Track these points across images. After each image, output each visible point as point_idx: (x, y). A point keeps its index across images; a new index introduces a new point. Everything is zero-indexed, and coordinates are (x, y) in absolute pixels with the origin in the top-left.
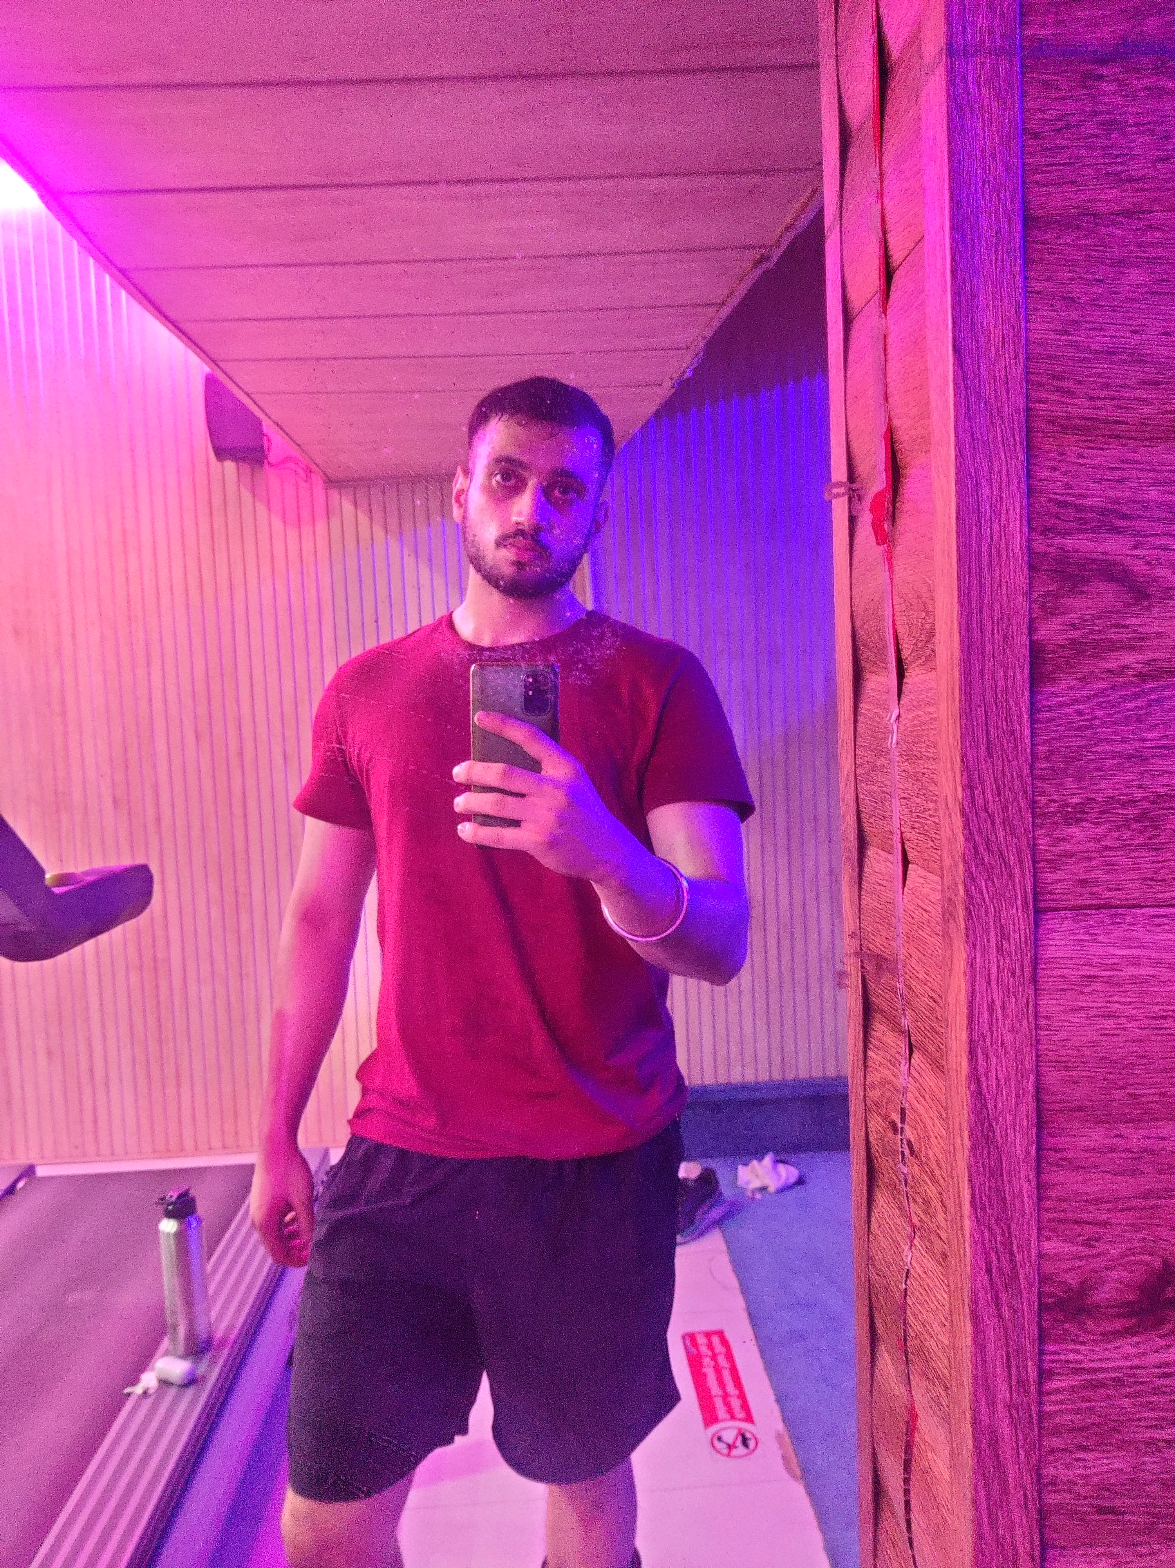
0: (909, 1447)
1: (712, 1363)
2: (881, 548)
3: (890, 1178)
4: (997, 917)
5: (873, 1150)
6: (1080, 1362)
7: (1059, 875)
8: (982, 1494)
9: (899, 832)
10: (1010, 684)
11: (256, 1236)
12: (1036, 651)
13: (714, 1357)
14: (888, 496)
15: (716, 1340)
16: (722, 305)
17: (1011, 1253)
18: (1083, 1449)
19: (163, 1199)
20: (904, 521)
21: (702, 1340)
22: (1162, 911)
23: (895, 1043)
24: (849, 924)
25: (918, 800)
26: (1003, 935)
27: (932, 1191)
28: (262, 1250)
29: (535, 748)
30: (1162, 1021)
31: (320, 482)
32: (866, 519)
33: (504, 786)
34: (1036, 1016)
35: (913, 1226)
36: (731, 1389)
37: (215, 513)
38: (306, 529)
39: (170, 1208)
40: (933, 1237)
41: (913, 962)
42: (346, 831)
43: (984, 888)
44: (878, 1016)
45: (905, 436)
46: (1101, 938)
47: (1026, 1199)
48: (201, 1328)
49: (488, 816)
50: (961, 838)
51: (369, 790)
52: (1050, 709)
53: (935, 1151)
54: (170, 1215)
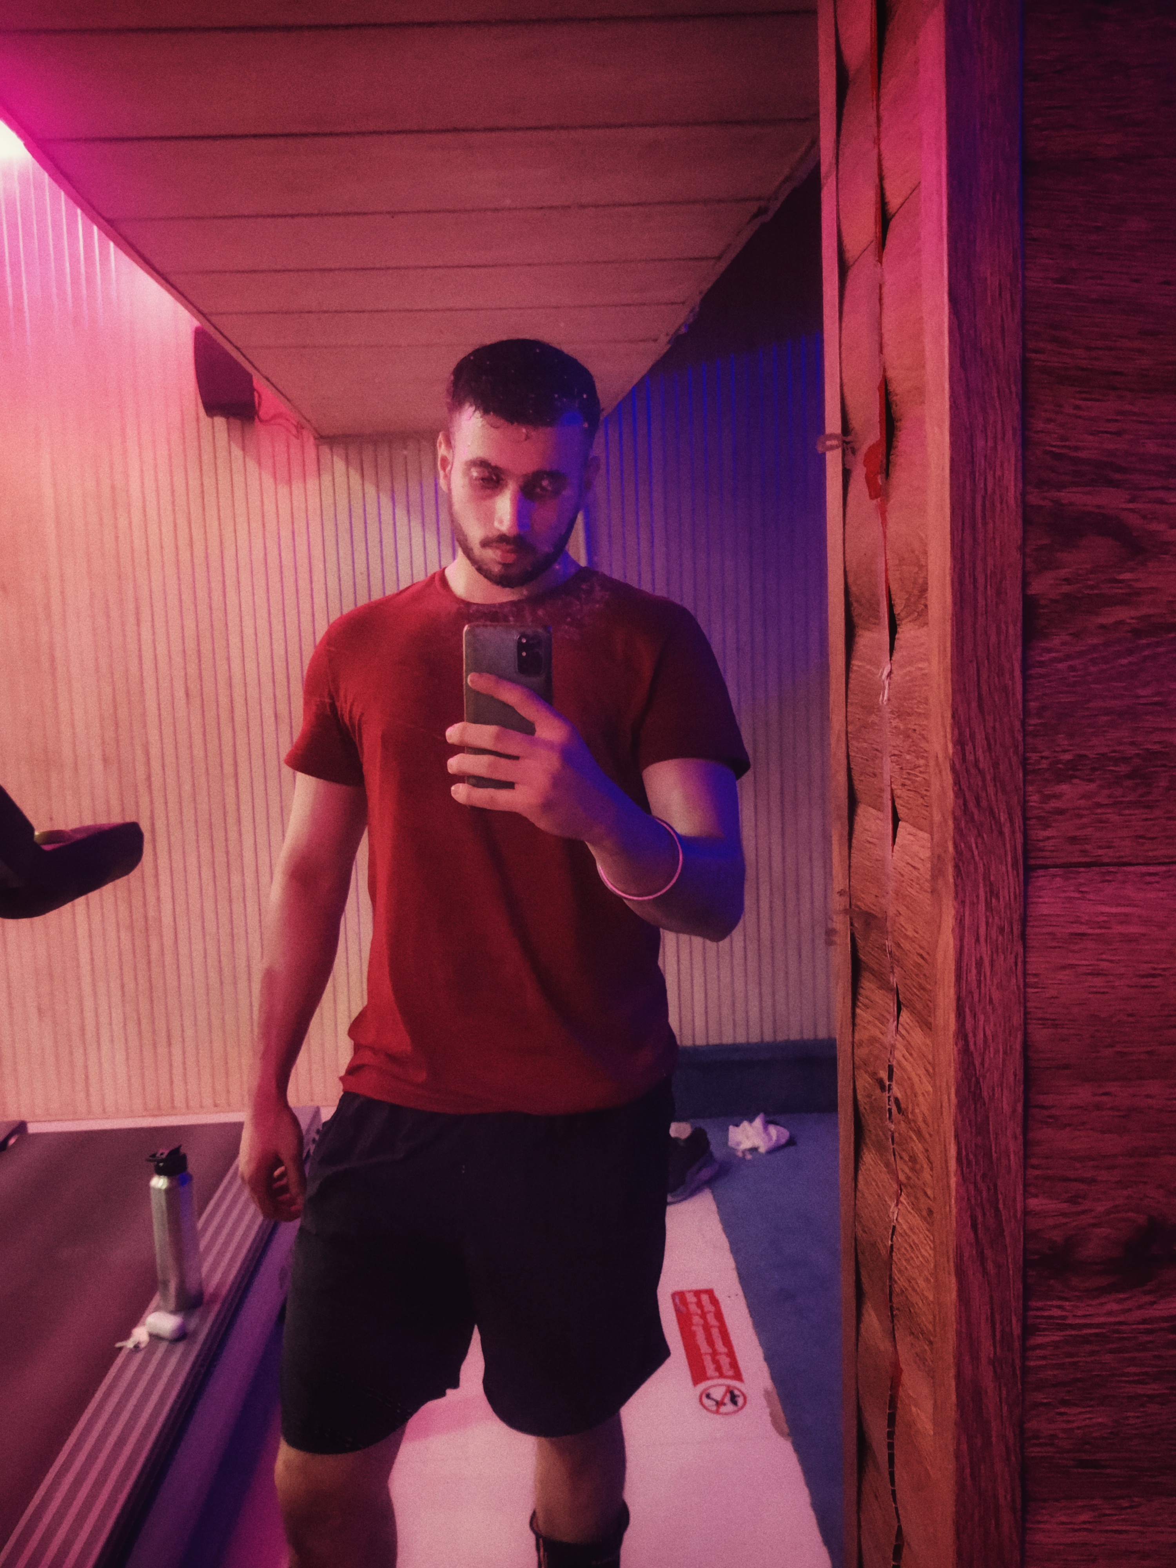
0: (893, 1403)
1: (702, 1322)
2: (875, 502)
3: (877, 1135)
4: (986, 877)
5: (861, 1108)
6: (1064, 1318)
7: (1047, 833)
8: (964, 1447)
9: (889, 789)
10: (1002, 638)
11: (246, 1193)
12: (1030, 604)
13: (703, 1316)
14: (882, 450)
15: (705, 1298)
16: (719, 258)
17: (997, 1210)
18: (1065, 1403)
19: (154, 1156)
20: (899, 475)
21: (691, 1299)
22: (1152, 869)
23: (884, 1001)
24: (839, 882)
25: (908, 757)
26: (993, 892)
27: (918, 1147)
28: (253, 1208)
29: (529, 710)
30: (1150, 980)
31: (312, 439)
32: (859, 473)
33: (499, 748)
34: (1025, 974)
35: (900, 1185)
36: (721, 1347)
37: (205, 467)
38: (297, 487)
39: (161, 1164)
40: (920, 1194)
41: (902, 920)
42: (337, 788)
43: (974, 846)
44: (866, 974)
45: (900, 386)
46: (1091, 896)
47: (1012, 1156)
48: (192, 1285)
49: (483, 778)
50: (951, 794)
51: (362, 749)
52: (1042, 664)
53: (922, 1108)
54: (160, 1172)
